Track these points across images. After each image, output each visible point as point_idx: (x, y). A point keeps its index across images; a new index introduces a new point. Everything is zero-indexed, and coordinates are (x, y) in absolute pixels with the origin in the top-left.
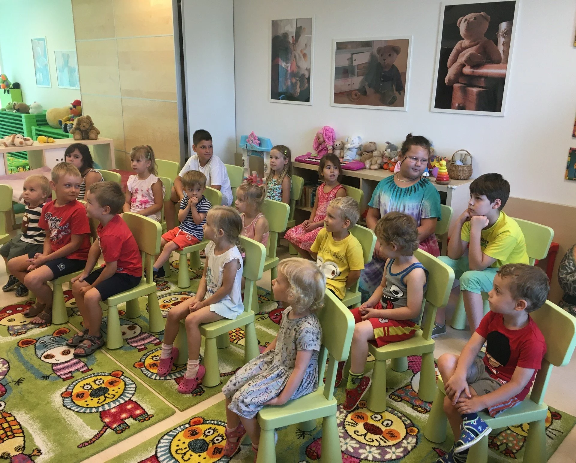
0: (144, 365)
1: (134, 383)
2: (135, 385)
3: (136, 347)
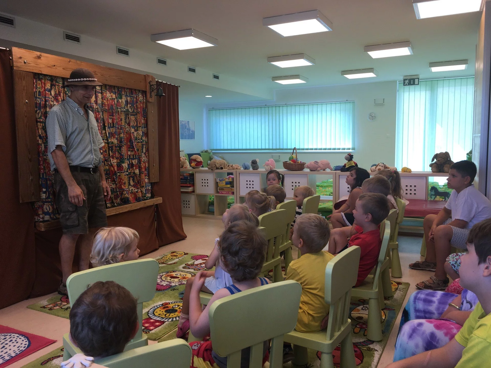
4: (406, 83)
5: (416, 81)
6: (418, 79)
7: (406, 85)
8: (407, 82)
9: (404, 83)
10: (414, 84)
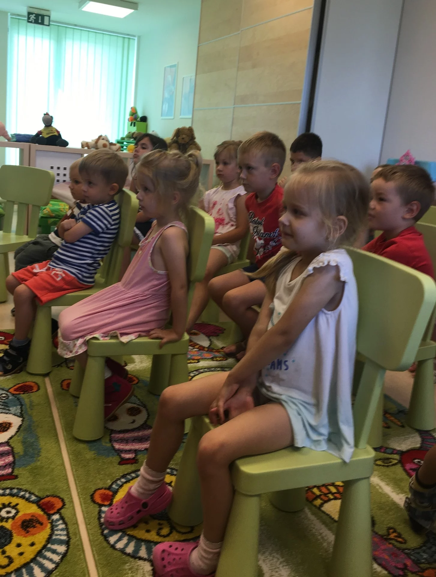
0: (112, 501)
1: (67, 543)
2: (68, 547)
3: (119, 452)
4: (31, 18)
5: (46, 19)
6: (49, 16)
7: (31, 22)
8: (33, 17)
9: (29, 18)
10: (42, 23)
